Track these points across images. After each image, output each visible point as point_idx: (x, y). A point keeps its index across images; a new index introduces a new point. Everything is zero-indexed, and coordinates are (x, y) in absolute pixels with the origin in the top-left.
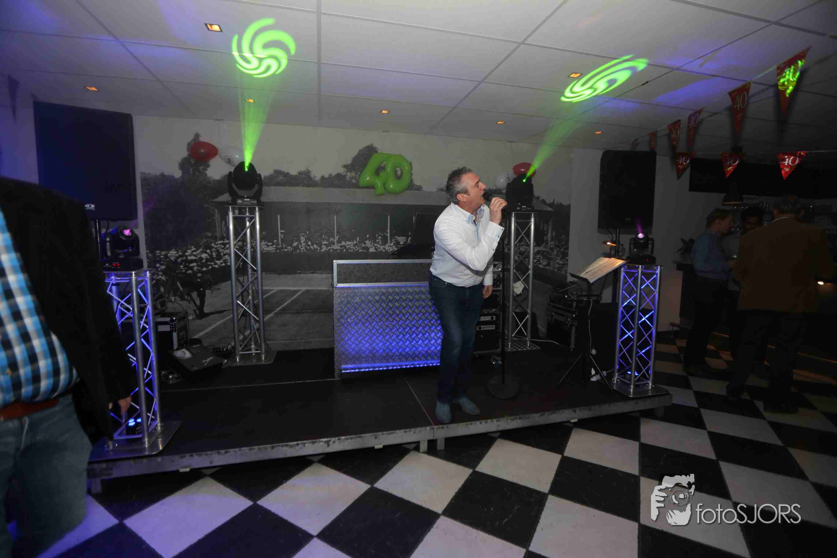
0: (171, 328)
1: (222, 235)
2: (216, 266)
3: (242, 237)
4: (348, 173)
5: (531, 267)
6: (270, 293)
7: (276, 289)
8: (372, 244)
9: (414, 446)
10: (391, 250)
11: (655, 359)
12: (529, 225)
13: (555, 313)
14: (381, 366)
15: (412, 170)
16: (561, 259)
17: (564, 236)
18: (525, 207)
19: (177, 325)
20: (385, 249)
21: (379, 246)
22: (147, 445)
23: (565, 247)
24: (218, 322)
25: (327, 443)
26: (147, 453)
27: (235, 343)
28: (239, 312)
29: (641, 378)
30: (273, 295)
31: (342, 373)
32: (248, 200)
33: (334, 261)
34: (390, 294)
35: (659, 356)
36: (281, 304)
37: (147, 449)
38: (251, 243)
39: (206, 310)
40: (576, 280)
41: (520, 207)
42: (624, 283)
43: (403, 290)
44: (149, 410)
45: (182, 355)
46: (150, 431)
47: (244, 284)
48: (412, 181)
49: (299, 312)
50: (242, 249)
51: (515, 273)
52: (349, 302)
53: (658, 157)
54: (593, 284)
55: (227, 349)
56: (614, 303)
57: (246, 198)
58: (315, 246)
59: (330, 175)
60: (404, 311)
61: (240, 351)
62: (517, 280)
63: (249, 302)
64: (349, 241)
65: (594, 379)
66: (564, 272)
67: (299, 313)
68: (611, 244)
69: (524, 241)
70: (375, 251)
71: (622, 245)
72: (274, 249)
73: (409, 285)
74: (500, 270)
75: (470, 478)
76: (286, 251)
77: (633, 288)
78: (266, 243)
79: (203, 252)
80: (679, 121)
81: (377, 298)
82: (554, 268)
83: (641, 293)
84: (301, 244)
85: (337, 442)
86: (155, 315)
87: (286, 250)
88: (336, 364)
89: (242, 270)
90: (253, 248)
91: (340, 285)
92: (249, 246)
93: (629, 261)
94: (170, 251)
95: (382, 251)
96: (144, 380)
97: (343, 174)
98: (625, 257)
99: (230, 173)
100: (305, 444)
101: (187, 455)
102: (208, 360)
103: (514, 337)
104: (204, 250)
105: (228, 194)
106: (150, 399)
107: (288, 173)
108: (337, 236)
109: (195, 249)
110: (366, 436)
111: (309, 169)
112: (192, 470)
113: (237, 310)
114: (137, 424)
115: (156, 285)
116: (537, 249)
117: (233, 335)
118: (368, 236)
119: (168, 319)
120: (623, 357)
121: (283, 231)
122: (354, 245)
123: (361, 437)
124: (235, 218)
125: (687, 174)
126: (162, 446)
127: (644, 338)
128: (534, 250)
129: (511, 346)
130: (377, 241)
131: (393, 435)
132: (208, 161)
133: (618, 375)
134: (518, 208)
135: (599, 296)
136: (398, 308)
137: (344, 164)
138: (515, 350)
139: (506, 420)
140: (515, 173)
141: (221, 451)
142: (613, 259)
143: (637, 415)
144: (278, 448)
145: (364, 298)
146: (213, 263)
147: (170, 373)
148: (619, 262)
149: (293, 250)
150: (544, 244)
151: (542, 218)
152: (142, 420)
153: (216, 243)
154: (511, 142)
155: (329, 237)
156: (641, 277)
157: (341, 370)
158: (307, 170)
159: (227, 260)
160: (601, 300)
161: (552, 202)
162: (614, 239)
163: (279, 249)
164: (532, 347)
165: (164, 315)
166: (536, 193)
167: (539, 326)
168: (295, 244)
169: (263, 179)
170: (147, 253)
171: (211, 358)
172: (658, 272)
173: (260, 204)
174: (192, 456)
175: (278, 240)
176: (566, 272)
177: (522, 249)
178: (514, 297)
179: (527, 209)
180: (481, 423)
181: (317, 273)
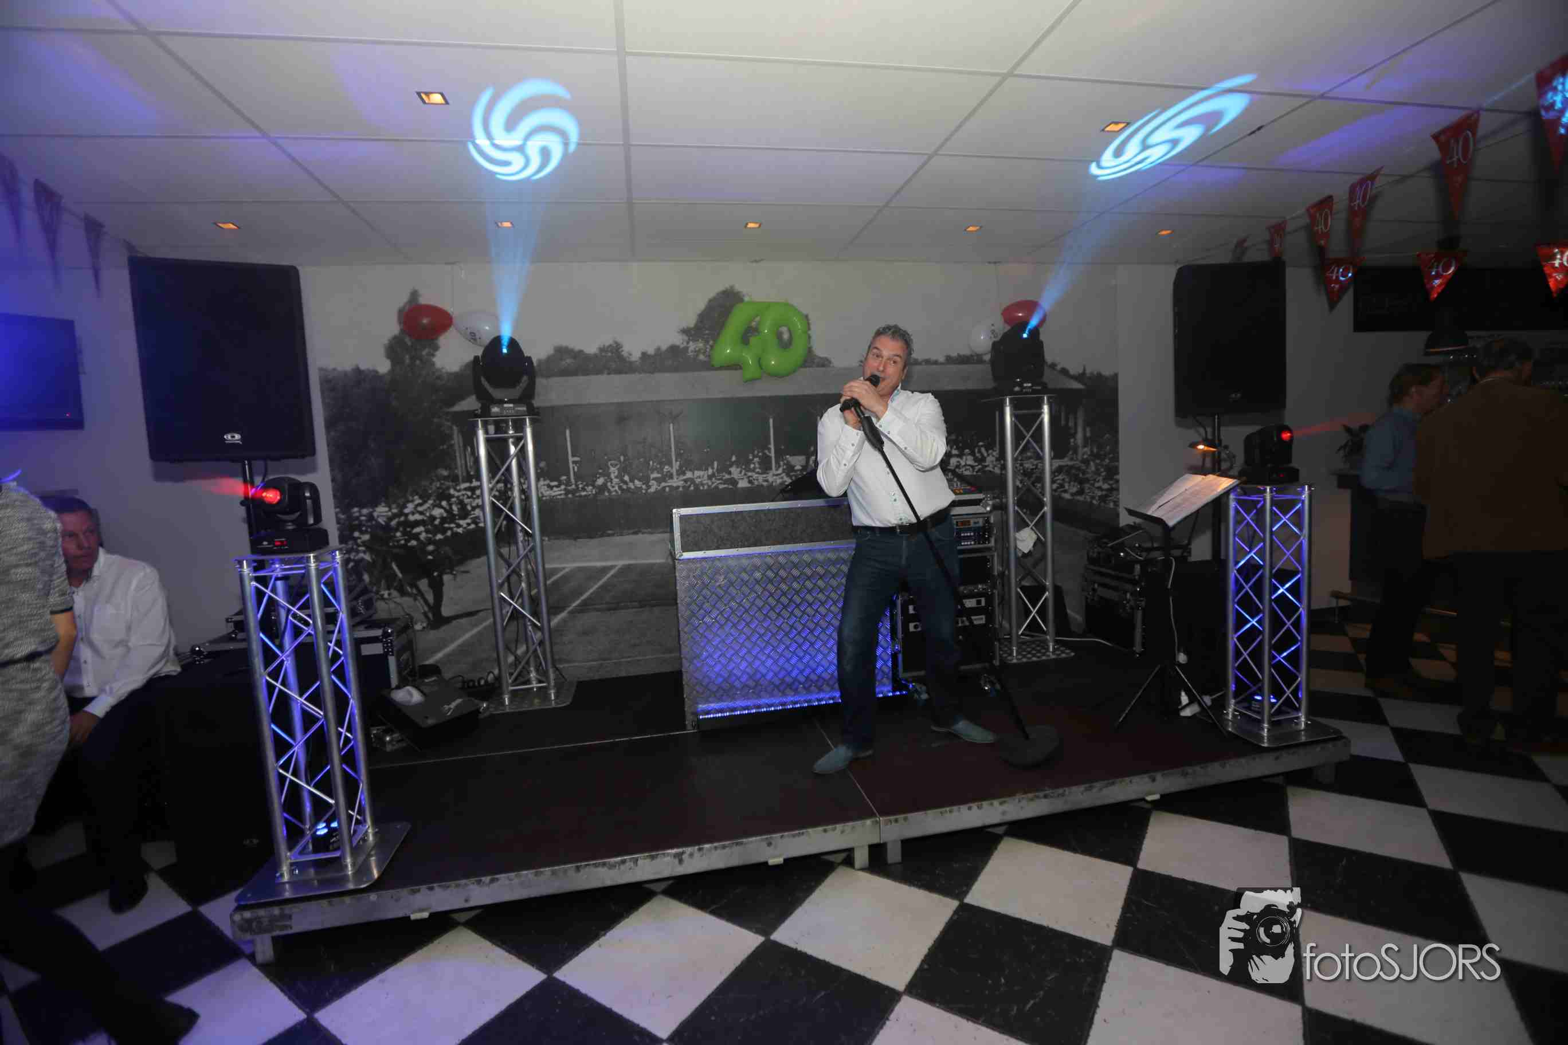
0: (384, 648)
1: (468, 473)
2: (460, 530)
3: (503, 474)
4: (691, 343)
5: (1047, 499)
6: (559, 575)
7: (569, 566)
8: (743, 472)
9: (843, 855)
10: (779, 481)
11: (1309, 666)
12: (1040, 420)
13: (1101, 585)
14: (771, 703)
15: (809, 329)
16: (1105, 480)
17: (1107, 435)
18: (1030, 385)
19: (394, 643)
20: (767, 481)
21: (755, 476)
22: (350, 871)
23: (1111, 456)
24: (467, 634)
25: (679, 857)
26: (351, 886)
27: (500, 670)
28: (504, 612)
29: (1284, 708)
30: (566, 578)
31: (699, 720)
32: (511, 405)
33: (674, 511)
34: (782, 567)
35: (1317, 659)
36: (581, 594)
37: (351, 878)
38: (520, 483)
39: (446, 611)
40: (1138, 520)
41: (1020, 385)
42: (1237, 523)
43: (806, 557)
44: (350, 805)
45: (408, 698)
46: (354, 844)
47: (511, 560)
48: (810, 350)
49: (614, 607)
50: (504, 496)
51: (1016, 513)
52: (705, 586)
53: (1289, 271)
54: (1174, 527)
55: (486, 681)
56: (1218, 561)
57: (506, 402)
58: (637, 482)
59: (658, 349)
60: (809, 598)
61: (509, 686)
62: (1021, 525)
63: (521, 594)
64: (698, 469)
65: (1187, 713)
66: (1112, 505)
67: (615, 609)
68: (1206, 448)
69: (1032, 450)
70: (750, 485)
71: (1226, 447)
72: (563, 492)
73: (817, 547)
74: (988, 509)
75: (956, 917)
76: (585, 496)
77: (1255, 531)
78: (547, 482)
79: (434, 506)
80: (1330, 197)
81: (758, 575)
82: (1093, 498)
83: (1272, 541)
84: (611, 480)
85: (697, 855)
86: (353, 627)
87: (583, 493)
88: (688, 702)
89: (506, 534)
90: (525, 492)
91: (687, 555)
92: (516, 490)
93: (1244, 478)
94: (376, 506)
95: (762, 486)
96: (340, 751)
97: (682, 346)
98: (1235, 471)
99: (476, 358)
100: (637, 859)
101: (423, 888)
102: (453, 705)
103: (1022, 634)
104: (438, 502)
105: (474, 397)
106: (351, 786)
107: (581, 352)
108: (676, 461)
109: (420, 501)
110: (751, 842)
111: (619, 340)
112: (432, 915)
113: (501, 610)
114: (332, 831)
115: (354, 570)
116: (1058, 463)
117: (495, 655)
118: (734, 459)
119: (378, 632)
120: (1244, 667)
121: (576, 459)
122: (710, 477)
123: (741, 843)
124: (488, 441)
125: (1347, 301)
126: (378, 871)
127: (1285, 628)
128: (1051, 465)
129: (1018, 653)
130: (752, 466)
131: (802, 837)
132: (436, 339)
133: (1236, 703)
134: (1017, 389)
135: (1186, 549)
136: (797, 592)
137: (681, 327)
138: (1024, 660)
139: (1019, 801)
140: (1007, 321)
141: (483, 879)
142: (1211, 477)
143: (1280, 780)
144: (587, 869)
145: (733, 577)
146: (453, 525)
147: (387, 732)
148: (1225, 483)
149: (596, 493)
150: (1070, 453)
151: (1064, 402)
152: (339, 824)
153: (458, 488)
154: (995, 263)
155: (661, 463)
156: (1271, 510)
157: (696, 714)
158: (616, 343)
159: (478, 517)
160: (1190, 556)
161: (1081, 371)
162: (1210, 437)
163: (573, 492)
164: (1058, 652)
165: (372, 624)
166: (1049, 357)
167: (1069, 611)
168: (600, 481)
169: (535, 364)
170: (337, 514)
171: (459, 701)
172: (1305, 496)
173: (532, 411)
174: (431, 889)
175: (568, 475)
176: (1116, 503)
177: (1028, 465)
178: (1017, 558)
179: (1033, 390)
180: (970, 808)
181: (643, 533)
